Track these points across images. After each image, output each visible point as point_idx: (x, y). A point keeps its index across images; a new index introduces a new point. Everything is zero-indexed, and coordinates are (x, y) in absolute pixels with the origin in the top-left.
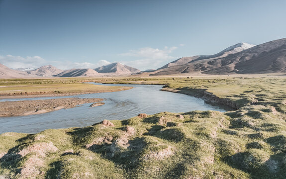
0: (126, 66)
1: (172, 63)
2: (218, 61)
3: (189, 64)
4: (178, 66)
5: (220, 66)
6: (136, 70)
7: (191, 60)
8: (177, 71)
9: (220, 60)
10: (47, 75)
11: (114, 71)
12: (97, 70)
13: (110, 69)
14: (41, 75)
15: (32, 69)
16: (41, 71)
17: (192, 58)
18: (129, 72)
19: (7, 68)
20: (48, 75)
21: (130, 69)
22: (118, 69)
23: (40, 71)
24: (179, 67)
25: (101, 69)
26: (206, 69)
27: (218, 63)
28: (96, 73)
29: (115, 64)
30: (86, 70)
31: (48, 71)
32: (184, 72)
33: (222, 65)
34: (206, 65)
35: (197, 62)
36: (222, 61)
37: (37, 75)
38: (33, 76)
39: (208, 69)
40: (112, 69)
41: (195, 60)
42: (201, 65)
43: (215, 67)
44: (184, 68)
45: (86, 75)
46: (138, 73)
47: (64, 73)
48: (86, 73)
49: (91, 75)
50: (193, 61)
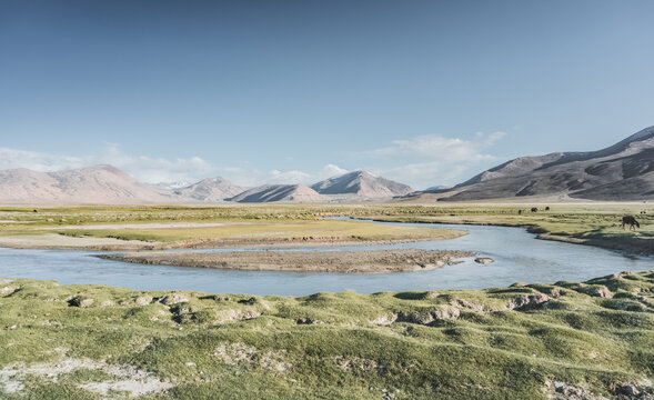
0: (381, 180)
1: (490, 170)
2: (613, 165)
3: (536, 174)
4: (507, 178)
5: (620, 178)
6: (404, 187)
7: (541, 164)
8: (505, 190)
9: (619, 163)
10: (213, 199)
11: (355, 189)
12: (316, 187)
13: (345, 185)
14: (201, 198)
15: (184, 185)
16: (202, 188)
17: (541, 158)
18: (389, 194)
19: (137, 183)
20: (215, 198)
21: (391, 185)
22: (363, 185)
23: (199, 189)
24: (509, 181)
25: (324, 186)
26: (580, 186)
27: (612, 171)
28: (315, 196)
29: (355, 175)
30: (292, 188)
31: (214, 189)
32: (524, 193)
33: (625, 177)
34: (581, 176)
35: (557, 170)
36: (624, 166)
37: (193, 197)
38: (186, 199)
39: (588, 186)
40: (350, 185)
41: (551, 165)
42: (567, 177)
43: (605, 181)
44: (522, 183)
45: (292, 198)
46: (409, 196)
47: (247, 195)
48: (293, 195)
49: (305, 198)
50: (545, 167)
